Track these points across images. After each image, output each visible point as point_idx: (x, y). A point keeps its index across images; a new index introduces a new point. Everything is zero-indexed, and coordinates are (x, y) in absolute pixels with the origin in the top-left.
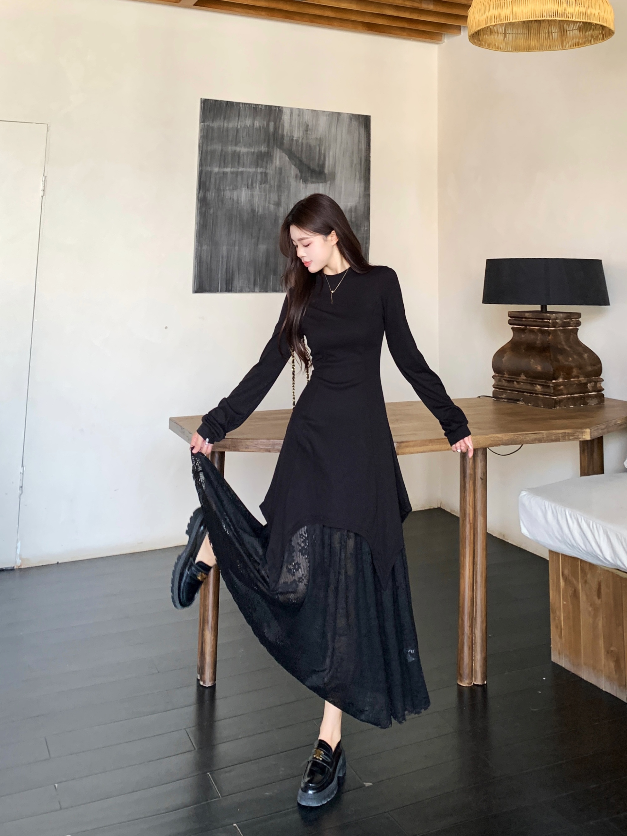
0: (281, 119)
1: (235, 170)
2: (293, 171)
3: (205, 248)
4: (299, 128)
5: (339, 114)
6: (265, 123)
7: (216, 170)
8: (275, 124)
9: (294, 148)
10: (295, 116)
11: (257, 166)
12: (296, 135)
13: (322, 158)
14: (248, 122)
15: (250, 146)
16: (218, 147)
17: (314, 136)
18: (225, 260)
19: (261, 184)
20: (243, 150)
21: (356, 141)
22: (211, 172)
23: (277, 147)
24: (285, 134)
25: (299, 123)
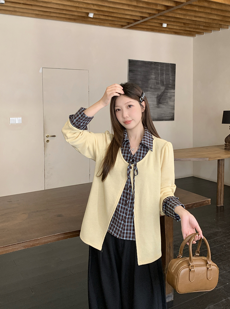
0: (172, 89)
1: (159, 74)
2: (160, 93)
3: (140, 63)
4: (170, 95)
5: (174, 109)
6: (171, 84)
7: (159, 68)
8: (171, 87)
9: (165, 93)
10: (173, 94)
11: (161, 81)
12: (168, 94)
13: (163, 103)
14: (171, 78)
15: (165, 79)
16: (165, 69)
17: (168, 100)
18: (137, 70)
19: (156, 82)
20: (164, 77)
21: (168, 115)
22: (158, 66)
23: (165, 88)
24: (169, 90)
25: (171, 95)
